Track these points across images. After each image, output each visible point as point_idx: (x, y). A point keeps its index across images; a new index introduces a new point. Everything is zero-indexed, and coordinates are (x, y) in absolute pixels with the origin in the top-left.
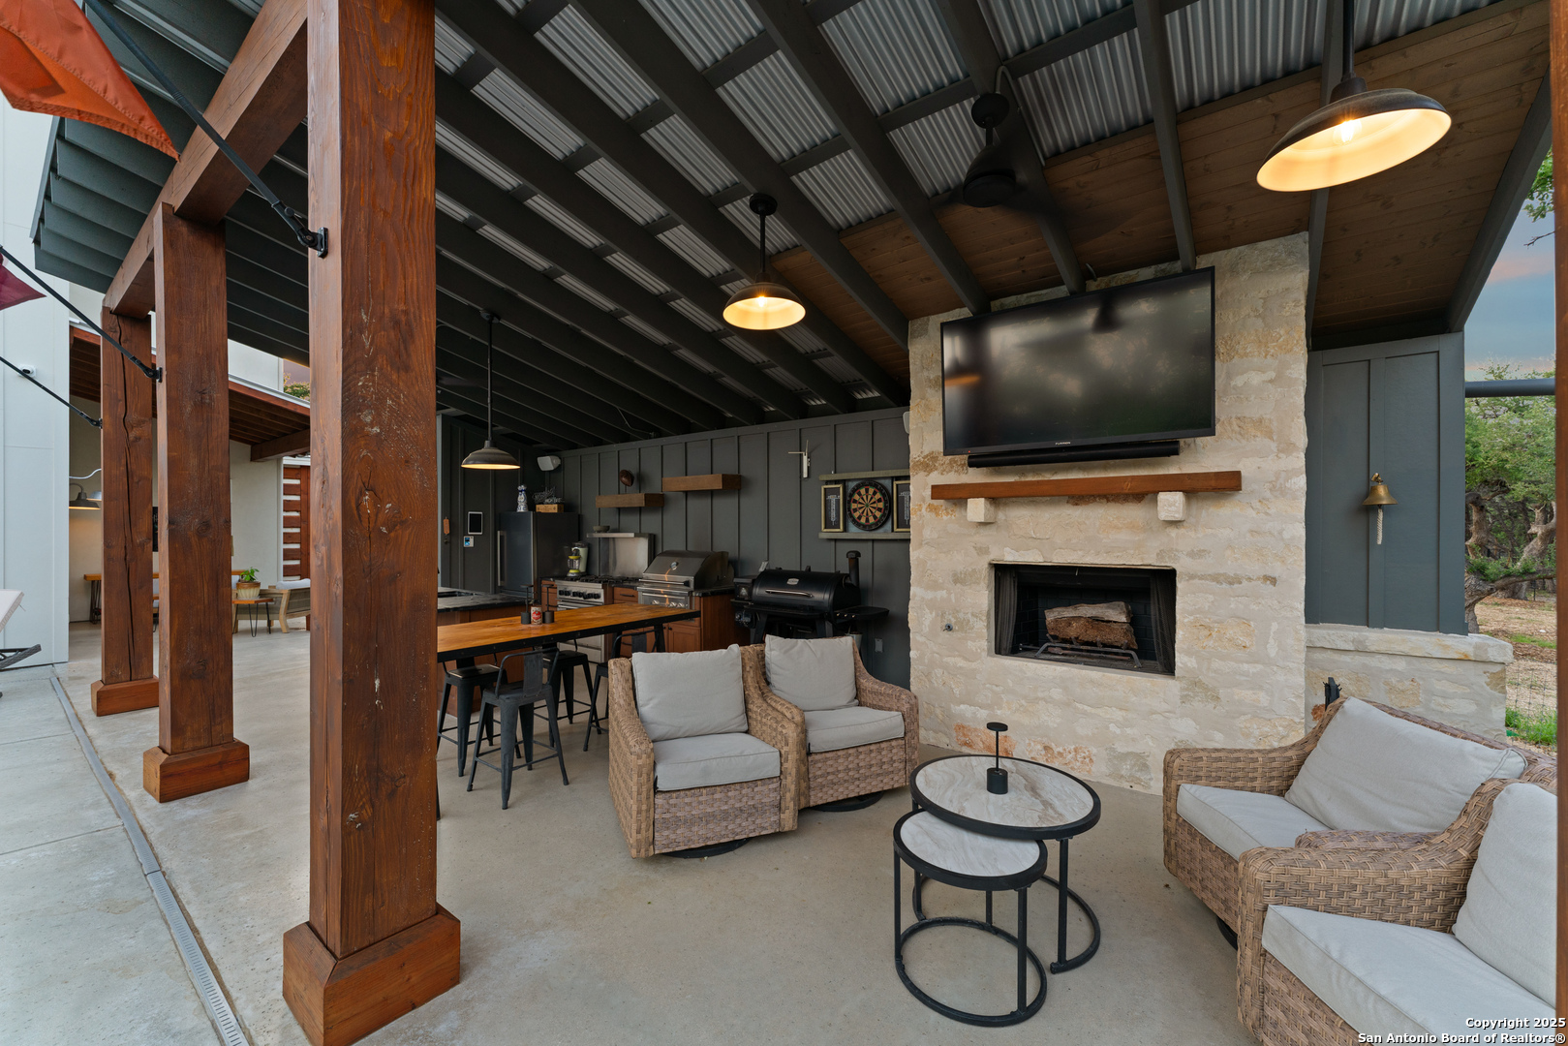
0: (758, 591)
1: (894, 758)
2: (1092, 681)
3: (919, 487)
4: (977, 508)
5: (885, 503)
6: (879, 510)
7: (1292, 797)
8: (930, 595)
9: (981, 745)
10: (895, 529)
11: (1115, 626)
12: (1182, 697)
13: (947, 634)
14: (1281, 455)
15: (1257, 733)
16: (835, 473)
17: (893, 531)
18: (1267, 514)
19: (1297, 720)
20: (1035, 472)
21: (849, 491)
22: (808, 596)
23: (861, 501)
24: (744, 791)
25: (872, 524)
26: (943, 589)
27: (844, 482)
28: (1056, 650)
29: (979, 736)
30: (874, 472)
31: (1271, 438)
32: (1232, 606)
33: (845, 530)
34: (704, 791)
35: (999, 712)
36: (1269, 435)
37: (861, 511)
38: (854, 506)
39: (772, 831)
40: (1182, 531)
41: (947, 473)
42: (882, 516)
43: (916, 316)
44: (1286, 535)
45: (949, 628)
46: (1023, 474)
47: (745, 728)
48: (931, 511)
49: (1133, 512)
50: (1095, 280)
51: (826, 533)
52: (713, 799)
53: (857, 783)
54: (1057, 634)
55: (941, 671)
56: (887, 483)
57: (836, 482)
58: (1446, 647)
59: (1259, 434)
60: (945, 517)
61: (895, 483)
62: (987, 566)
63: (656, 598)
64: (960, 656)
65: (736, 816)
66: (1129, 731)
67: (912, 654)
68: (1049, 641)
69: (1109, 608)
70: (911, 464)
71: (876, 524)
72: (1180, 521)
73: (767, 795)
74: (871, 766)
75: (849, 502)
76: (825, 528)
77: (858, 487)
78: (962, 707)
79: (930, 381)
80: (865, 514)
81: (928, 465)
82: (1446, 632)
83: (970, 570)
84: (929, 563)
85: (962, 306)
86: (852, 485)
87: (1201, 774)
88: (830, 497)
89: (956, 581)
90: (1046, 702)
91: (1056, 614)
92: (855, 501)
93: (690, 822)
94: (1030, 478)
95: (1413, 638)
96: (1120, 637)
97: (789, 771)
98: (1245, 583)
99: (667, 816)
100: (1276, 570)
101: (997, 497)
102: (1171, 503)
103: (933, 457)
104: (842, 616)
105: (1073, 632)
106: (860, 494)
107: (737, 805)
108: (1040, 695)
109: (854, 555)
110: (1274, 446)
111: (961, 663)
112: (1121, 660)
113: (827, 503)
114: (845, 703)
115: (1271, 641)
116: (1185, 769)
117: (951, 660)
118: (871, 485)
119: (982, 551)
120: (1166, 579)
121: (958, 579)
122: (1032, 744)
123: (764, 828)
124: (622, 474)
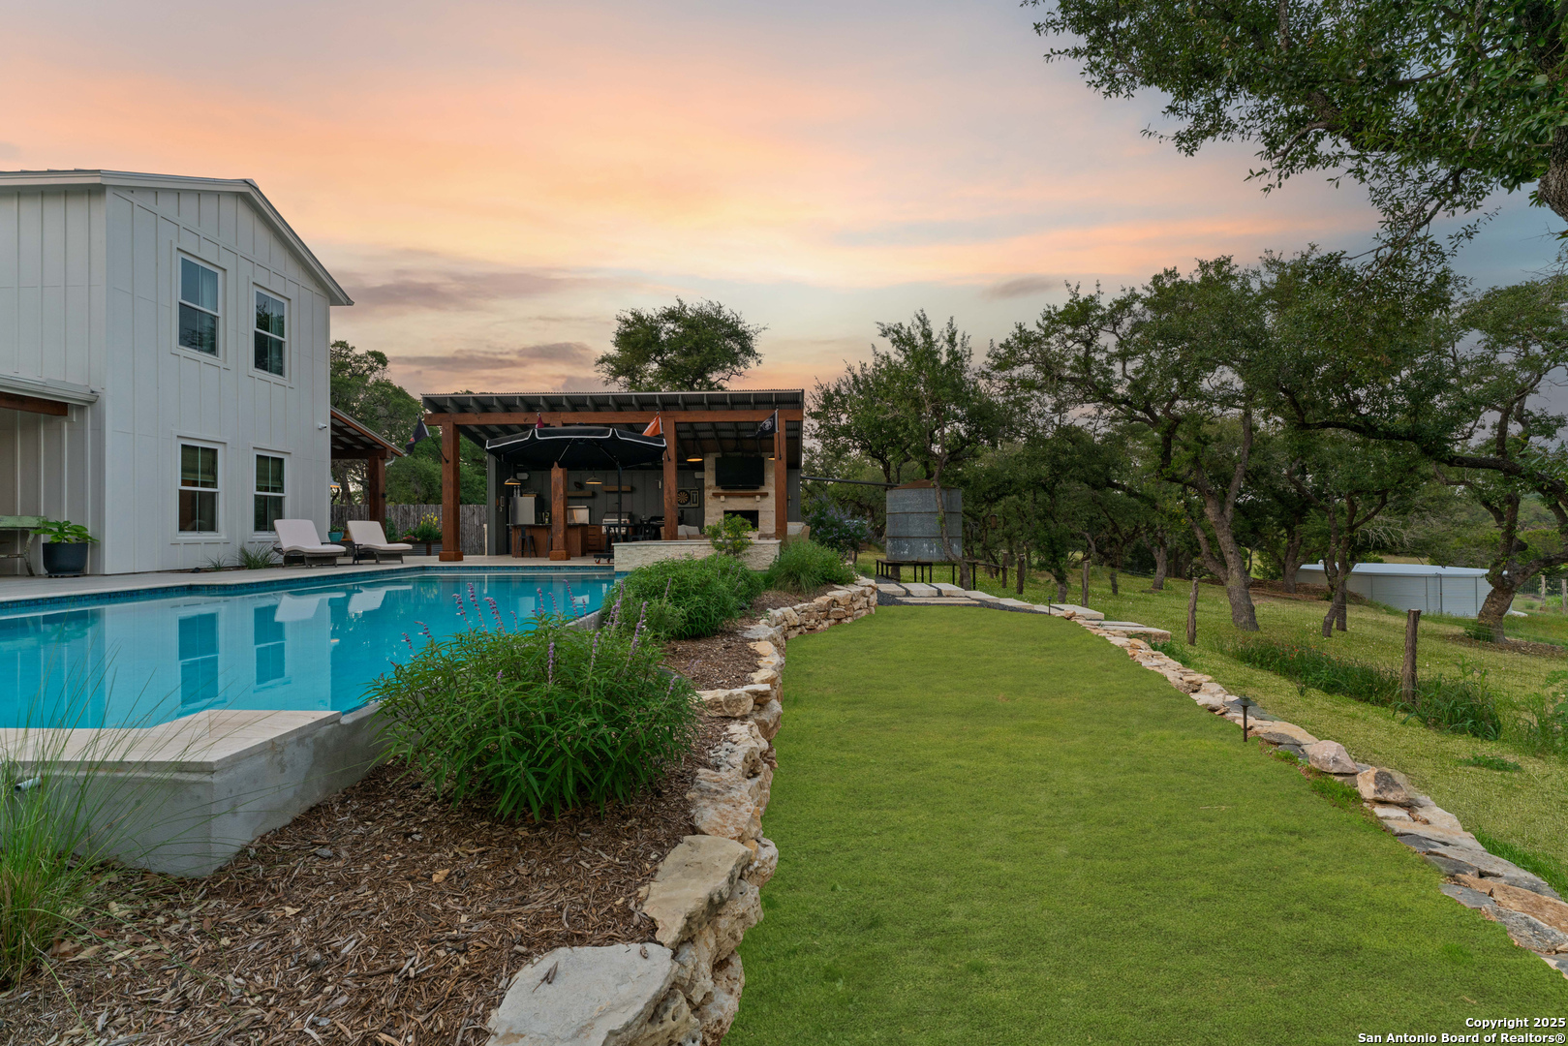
0: (652, 522)
3: (708, 493)
4: (722, 498)
5: (688, 497)
8: (710, 518)
10: (692, 504)
23: (680, 496)
30: (684, 488)
32: (767, 516)
41: (714, 490)
46: (731, 491)
48: (710, 499)
56: (689, 491)
59: (770, 487)
60: (713, 500)
62: (724, 511)
70: (704, 487)
71: (686, 502)
72: (759, 501)
80: (682, 500)
81: (710, 488)
83: (719, 512)
84: (710, 511)
85: (718, 452)
89: (716, 515)
98: (769, 512)
101: (726, 496)
102: (758, 498)
103: (712, 486)
109: (682, 511)
118: (683, 491)
119: (722, 507)
120: (757, 512)
124: (576, 483)
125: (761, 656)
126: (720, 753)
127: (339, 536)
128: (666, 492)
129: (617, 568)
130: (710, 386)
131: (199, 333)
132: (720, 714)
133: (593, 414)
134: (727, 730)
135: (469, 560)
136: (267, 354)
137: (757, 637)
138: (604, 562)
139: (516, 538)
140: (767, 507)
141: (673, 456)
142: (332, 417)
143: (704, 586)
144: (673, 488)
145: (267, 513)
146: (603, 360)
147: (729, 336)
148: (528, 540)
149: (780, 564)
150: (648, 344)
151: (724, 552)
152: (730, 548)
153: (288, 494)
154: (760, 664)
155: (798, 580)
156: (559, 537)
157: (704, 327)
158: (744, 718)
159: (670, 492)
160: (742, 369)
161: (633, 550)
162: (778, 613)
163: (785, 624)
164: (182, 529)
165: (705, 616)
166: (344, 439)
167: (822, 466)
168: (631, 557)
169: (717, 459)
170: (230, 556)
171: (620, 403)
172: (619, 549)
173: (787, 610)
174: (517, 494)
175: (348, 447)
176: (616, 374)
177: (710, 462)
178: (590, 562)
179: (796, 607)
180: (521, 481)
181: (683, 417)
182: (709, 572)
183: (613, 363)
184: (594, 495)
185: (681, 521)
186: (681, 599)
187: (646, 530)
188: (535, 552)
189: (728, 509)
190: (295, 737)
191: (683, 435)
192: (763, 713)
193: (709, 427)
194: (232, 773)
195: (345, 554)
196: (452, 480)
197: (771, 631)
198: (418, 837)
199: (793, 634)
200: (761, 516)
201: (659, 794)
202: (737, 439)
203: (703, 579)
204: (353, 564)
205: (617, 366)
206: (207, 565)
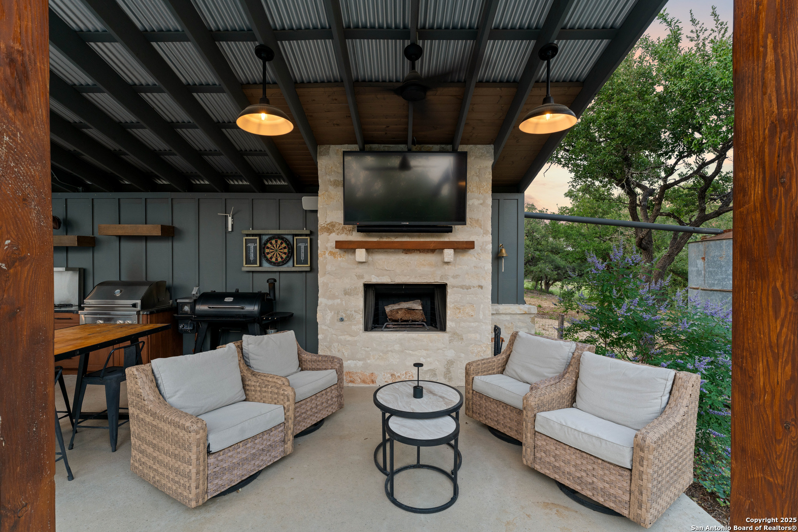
0: (202, 308)
1: (333, 396)
2: (413, 339)
4: (361, 254)
5: (289, 250)
6: (285, 253)
7: (507, 373)
8: (330, 302)
9: (360, 381)
10: (295, 265)
11: (417, 311)
12: (450, 340)
13: (341, 324)
14: (484, 235)
15: (476, 351)
16: (253, 229)
17: (293, 266)
18: (480, 259)
19: (489, 344)
20: (387, 237)
21: (263, 241)
22: (242, 308)
23: (272, 248)
24: (264, 437)
25: (280, 262)
26: (338, 299)
27: (260, 235)
28: (390, 326)
29: (358, 376)
30: (280, 230)
31: (481, 228)
32: (468, 299)
33: (261, 265)
34: (241, 444)
35: (369, 361)
36: (480, 226)
37: (272, 254)
38: (267, 251)
39: (280, 457)
40: (450, 266)
41: (341, 234)
42: (287, 257)
43: (323, 143)
44: (486, 268)
45: (342, 320)
46: (381, 237)
47: (244, 398)
48: (331, 255)
49: (431, 258)
50: (415, 146)
51: (246, 268)
52: (246, 448)
53: (316, 415)
54: (392, 318)
55: (337, 344)
56: (290, 238)
57: (253, 235)
58: (521, 309)
59: (477, 226)
60: (339, 259)
61: (295, 238)
62: (362, 285)
63: (100, 319)
64: (347, 334)
65: (260, 455)
66: (428, 359)
67: (320, 337)
68: (387, 322)
69: (414, 303)
70: (319, 228)
71: (283, 262)
72: (449, 262)
73: (277, 436)
74: (323, 403)
75: (264, 248)
76: (246, 264)
77: (271, 239)
78: (349, 362)
79: (331, 182)
80: (275, 256)
81: (330, 228)
82: (519, 304)
83: (353, 287)
84: (330, 284)
86: (265, 238)
87: (479, 371)
88: (249, 245)
89: (345, 294)
90: (392, 352)
91: (390, 308)
92: (268, 248)
93: (230, 469)
94: (385, 240)
95: (512, 307)
96: (420, 316)
97: (290, 416)
98: (472, 288)
99: (217, 469)
100: (483, 283)
101: (370, 249)
102: (449, 254)
103: (332, 225)
104: (267, 319)
105: (400, 316)
106: (271, 243)
107: (261, 448)
108: (389, 349)
109: (273, 281)
110: (482, 231)
111: (349, 338)
112: (418, 327)
113: (247, 249)
114: (295, 370)
115: (481, 312)
116: (475, 370)
117: (342, 337)
118: (279, 238)
119: (360, 277)
120: (442, 288)
121: (347, 293)
122: (386, 374)
123: (275, 457)
189: (375, 280)
200: (454, 299)
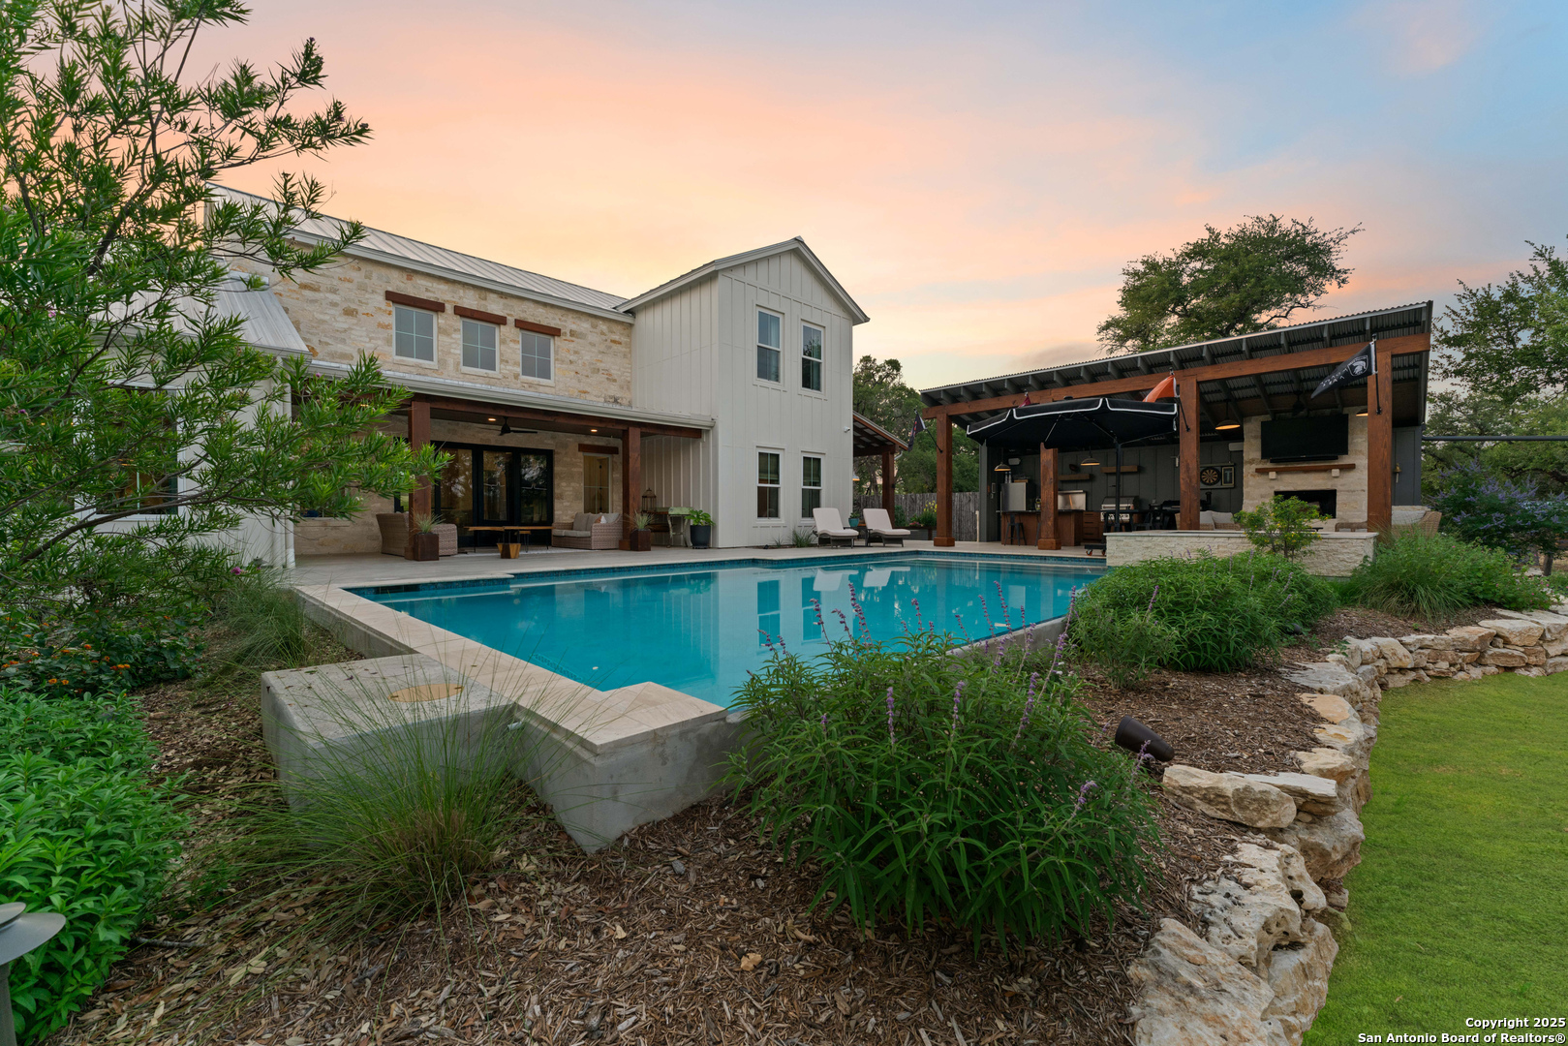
3: (1248, 470)
4: (1273, 475)
5: (1218, 475)
11: (1315, 507)
14: (1363, 460)
17: (1222, 484)
18: (1359, 474)
23: (1206, 474)
31: (1360, 456)
32: (1351, 497)
36: (1363, 454)
38: (1203, 477)
40: (1337, 479)
41: (1259, 464)
43: (1247, 416)
46: (1287, 465)
48: (1252, 477)
49: (1324, 475)
56: (1219, 468)
59: (1357, 455)
60: (1258, 479)
61: (1223, 468)
62: (1273, 492)
70: (1243, 461)
71: (1213, 483)
79: (1252, 436)
80: (1208, 480)
81: (1251, 462)
83: (1267, 493)
84: (1252, 492)
85: (1267, 413)
89: (1261, 497)
94: (1290, 466)
96: (1317, 510)
98: (1356, 492)
101: (1279, 472)
102: (1335, 472)
103: (1253, 459)
106: (1206, 472)
110: (1361, 458)
118: (1213, 469)
119: (1272, 487)
120: (1333, 492)
121: (1263, 496)
124: (1071, 466)
125: (1323, 720)
126: (1212, 899)
127: (857, 522)
128: (1182, 470)
129: (1109, 562)
130: (1257, 328)
131: (767, 365)
132: (1225, 816)
133: (1087, 386)
134: (1234, 851)
135: (960, 546)
136: (810, 376)
137: (1317, 686)
138: (1097, 553)
139: (1005, 525)
140: (1353, 487)
141: (1193, 425)
142: (855, 421)
143: (1219, 599)
144: (1193, 465)
145: (811, 501)
146: (1108, 326)
147: (1289, 257)
148: (1017, 527)
149: (1375, 569)
150: (1164, 293)
151: (1268, 549)
152: (1277, 542)
153: (824, 488)
154: (1320, 735)
155: (1412, 596)
156: (1048, 524)
157: (1248, 253)
158: (1276, 833)
159: (1188, 470)
160: (1311, 297)
161: (1131, 541)
162: (1367, 645)
163: (1381, 663)
164: (760, 516)
165: (1219, 643)
166: (864, 439)
167: (1470, 419)
168: (1127, 550)
169: (1263, 424)
170: (785, 537)
171: (1122, 369)
172: (1113, 540)
173: (1388, 642)
174: (1008, 480)
175: (868, 445)
176: (1121, 340)
177: (1252, 429)
178: (1081, 553)
179: (1405, 639)
180: (1012, 467)
181: (1209, 373)
182: (1229, 579)
183: (1119, 327)
184: (1092, 478)
185: (1206, 505)
186: (1178, 614)
187: (1157, 517)
188: (1025, 541)
189: (1282, 489)
190: (677, 730)
191: (1208, 398)
192: (1318, 831)
193: (1252, 381)
194: (613, 759)
195: (859, 537)
196: (945, 469)
197: (1348, 679)
198: (761, 884)
199: (1398, 681)
200: (1339, 498)
201: (1080, 945)
202: (1298, 393)
203: (1218, 588)
204: (867, 546)
205: (1125, 330)
206: (773, 543)
